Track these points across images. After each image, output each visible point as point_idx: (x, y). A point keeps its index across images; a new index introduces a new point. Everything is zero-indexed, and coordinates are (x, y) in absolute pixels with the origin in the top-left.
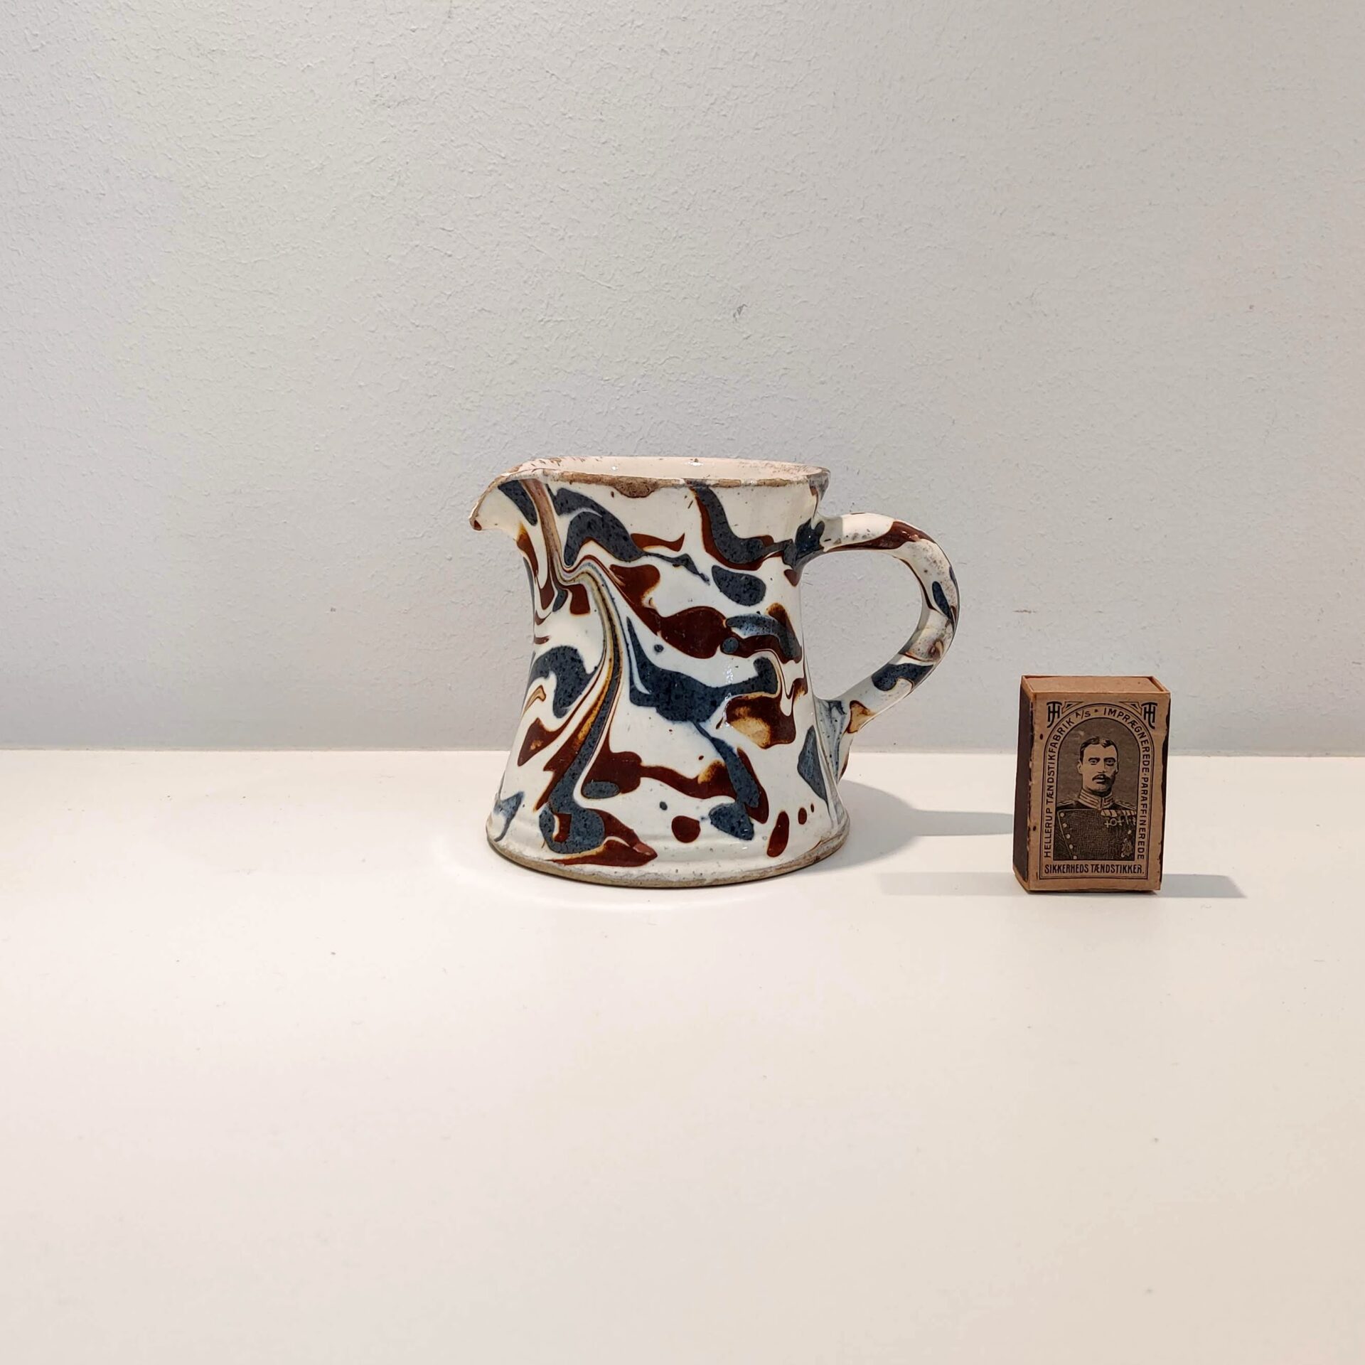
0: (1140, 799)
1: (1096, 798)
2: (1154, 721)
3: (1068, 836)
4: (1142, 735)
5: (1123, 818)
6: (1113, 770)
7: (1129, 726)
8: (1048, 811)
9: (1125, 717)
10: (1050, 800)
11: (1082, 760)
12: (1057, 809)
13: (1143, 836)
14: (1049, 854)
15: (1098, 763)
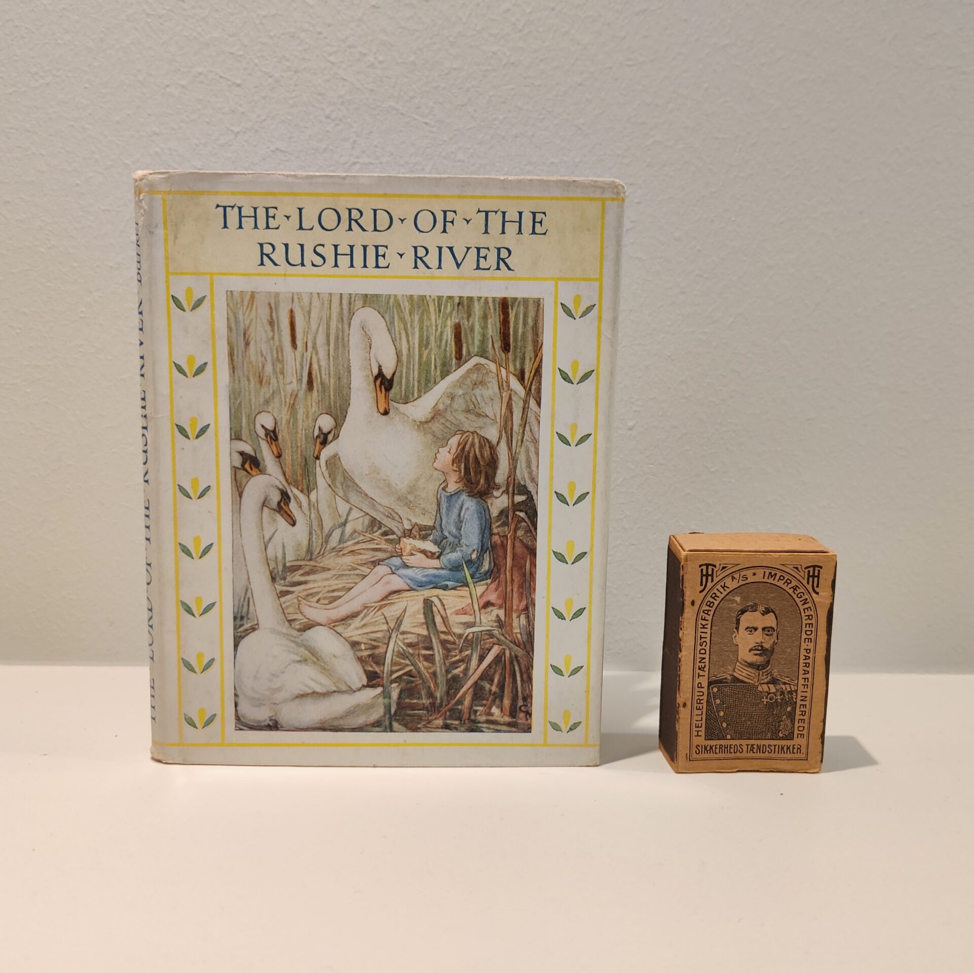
0: (801, 672)
1: (753, 671)
2: (818, 586)
3: (722, 714)
4: (805, 602)
5: (782, 693)
6: (773, 640)
7: (791, 591)
8: (700, 686)
9: (786, 582)
10: (701, 673)
11: (737, 628)
12: (710, 683)
13: (803, 713)
14: (700, 733)
15: (757, 632)
